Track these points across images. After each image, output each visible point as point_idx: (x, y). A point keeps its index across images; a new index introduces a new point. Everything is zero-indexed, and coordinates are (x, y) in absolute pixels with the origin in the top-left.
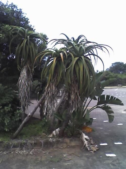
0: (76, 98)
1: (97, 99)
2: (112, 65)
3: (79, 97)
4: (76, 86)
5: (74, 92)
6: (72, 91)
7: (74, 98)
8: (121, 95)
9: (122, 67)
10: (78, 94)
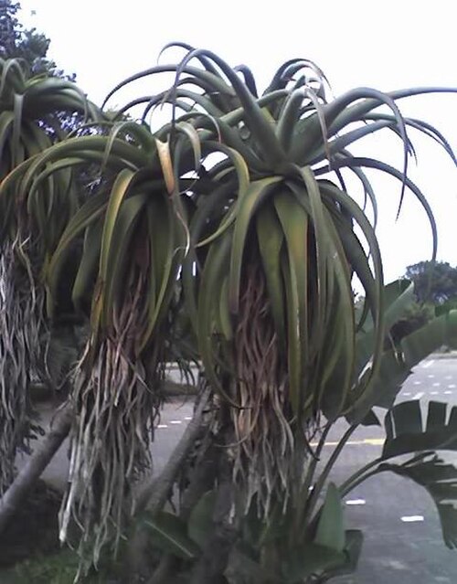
0: (266, 431)
1: (382, 421)
2: (408, 273)
3: (285, 425)
4: (265, 354)
5: (254, 393)
6: (241, 384)
7: (250, 429)
8: (451, 386)
9: (446, 280)
10: (278, 407)
